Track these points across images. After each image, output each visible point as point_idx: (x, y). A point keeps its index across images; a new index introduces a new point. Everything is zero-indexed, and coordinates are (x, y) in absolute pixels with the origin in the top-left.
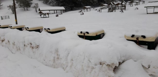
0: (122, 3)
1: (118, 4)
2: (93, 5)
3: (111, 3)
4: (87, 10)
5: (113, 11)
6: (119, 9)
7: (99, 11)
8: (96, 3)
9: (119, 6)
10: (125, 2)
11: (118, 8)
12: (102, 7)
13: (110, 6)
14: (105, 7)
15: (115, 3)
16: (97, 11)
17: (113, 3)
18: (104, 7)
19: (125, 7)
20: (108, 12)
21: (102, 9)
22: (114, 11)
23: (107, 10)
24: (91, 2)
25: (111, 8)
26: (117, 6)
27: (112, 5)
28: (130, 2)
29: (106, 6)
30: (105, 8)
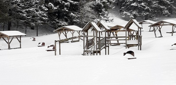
0: (129, 25)
1: (116, 29)
2: (33, 28)
3: (94, 24)
4: (9, 43)
5: (99, 52)
6: (118, 44)
7: (51, 48)
8: (42, 20)
9: (120, 34)
10: (137, 23)
11: (116, 42)
12: (63, 37)
13: (90, 33)
14: (72, 38)
15: (107, 25)
16: (45, 48)
17: (100, 26)
18: (69, 35)
19: (139, 38)
20: (84, 55)
21: (61, 42)
22: (103, 51)
23: (80, 46)
24: (23, 18)
25: (92, 40)
26: (112, 35)
27: (97, 31)
28: (154, 23)
29: (76, 34)
30: (74, 40)
